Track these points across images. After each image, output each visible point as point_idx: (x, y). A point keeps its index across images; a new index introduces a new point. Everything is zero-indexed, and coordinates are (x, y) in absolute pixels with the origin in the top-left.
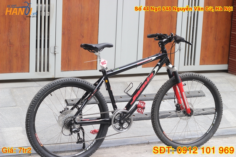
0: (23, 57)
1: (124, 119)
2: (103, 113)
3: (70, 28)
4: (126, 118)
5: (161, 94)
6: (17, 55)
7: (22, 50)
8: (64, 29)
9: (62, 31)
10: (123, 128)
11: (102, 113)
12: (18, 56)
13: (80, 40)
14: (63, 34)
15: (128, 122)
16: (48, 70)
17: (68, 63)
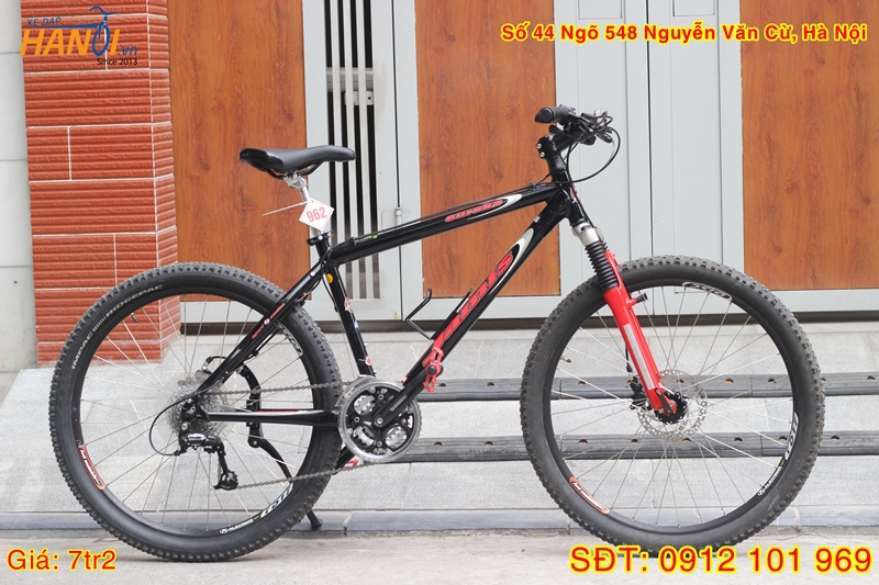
0: (287, 246)
1: (386, 413)
2: (320, 386)
3: (449, 144)
4: (392, 409)
5: (550, 332)
6: (267, 240)
7: (284, 224)
8: (427, 148)
9: (420, 157)
10: (385, 446)
11: (315, 386)
12: (271, 242)
13: (490, 186)
14: (426, 166)
15: (405, 428)
16: (377, 295)
17: (448, 268)
